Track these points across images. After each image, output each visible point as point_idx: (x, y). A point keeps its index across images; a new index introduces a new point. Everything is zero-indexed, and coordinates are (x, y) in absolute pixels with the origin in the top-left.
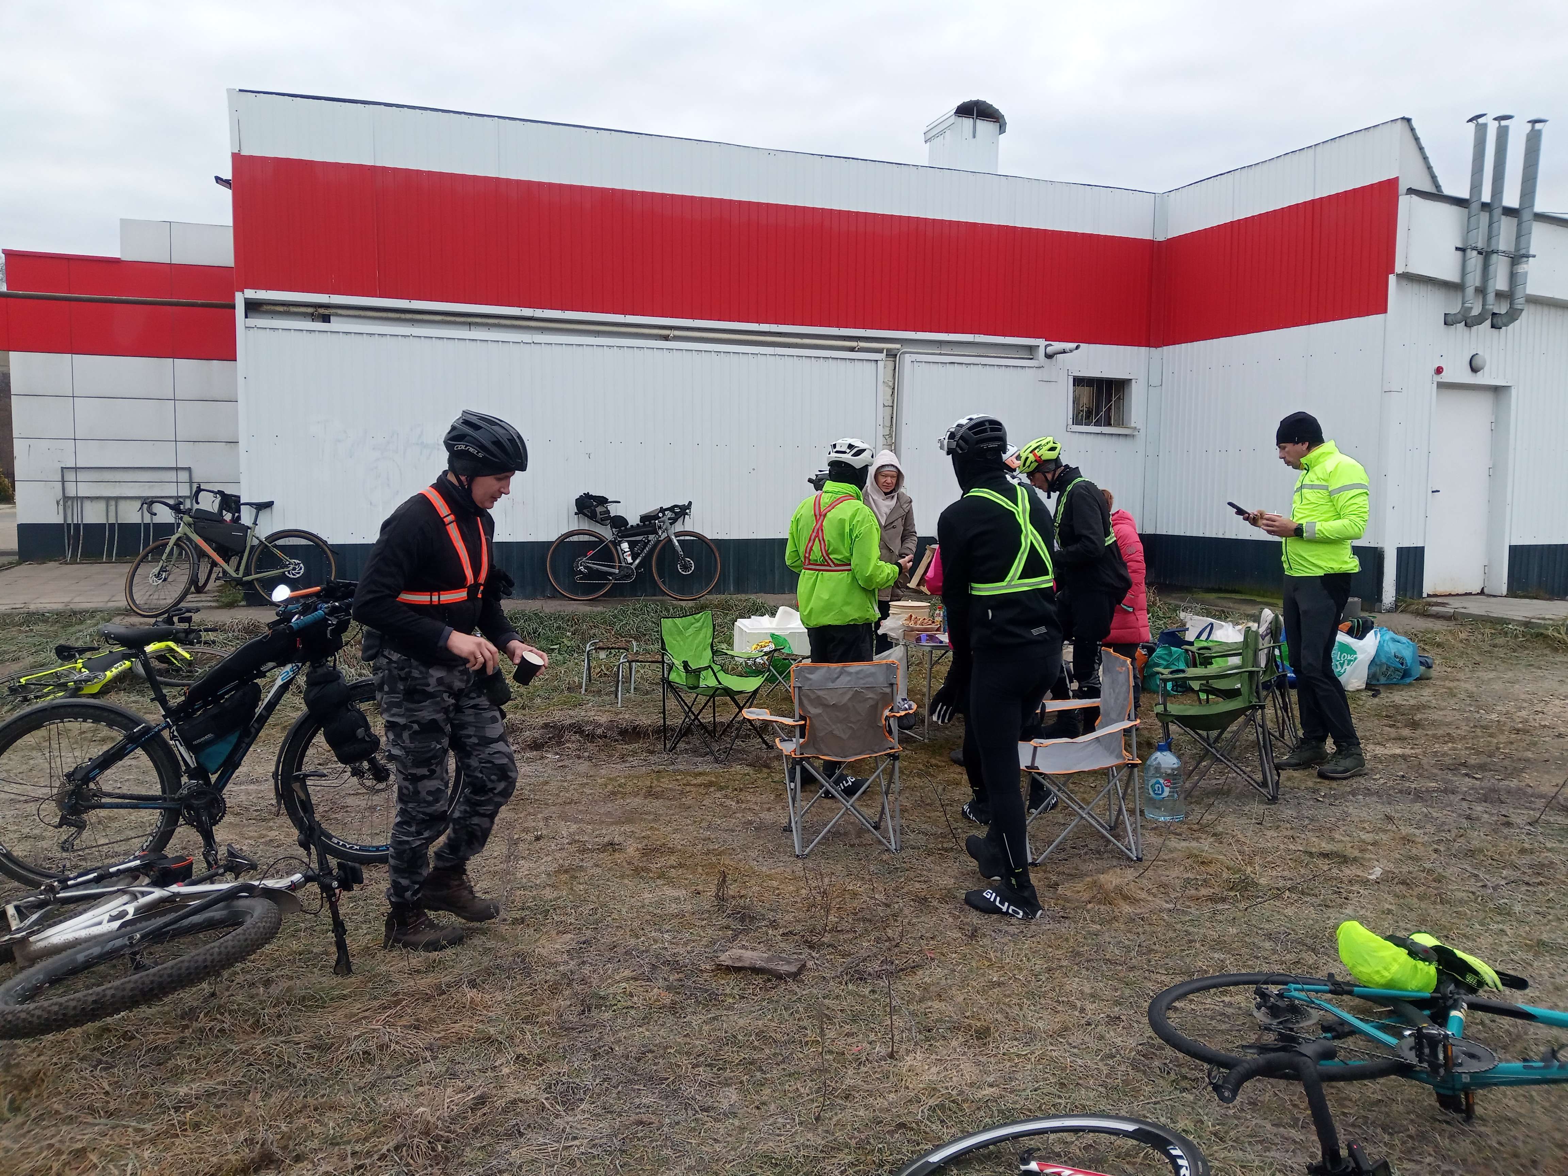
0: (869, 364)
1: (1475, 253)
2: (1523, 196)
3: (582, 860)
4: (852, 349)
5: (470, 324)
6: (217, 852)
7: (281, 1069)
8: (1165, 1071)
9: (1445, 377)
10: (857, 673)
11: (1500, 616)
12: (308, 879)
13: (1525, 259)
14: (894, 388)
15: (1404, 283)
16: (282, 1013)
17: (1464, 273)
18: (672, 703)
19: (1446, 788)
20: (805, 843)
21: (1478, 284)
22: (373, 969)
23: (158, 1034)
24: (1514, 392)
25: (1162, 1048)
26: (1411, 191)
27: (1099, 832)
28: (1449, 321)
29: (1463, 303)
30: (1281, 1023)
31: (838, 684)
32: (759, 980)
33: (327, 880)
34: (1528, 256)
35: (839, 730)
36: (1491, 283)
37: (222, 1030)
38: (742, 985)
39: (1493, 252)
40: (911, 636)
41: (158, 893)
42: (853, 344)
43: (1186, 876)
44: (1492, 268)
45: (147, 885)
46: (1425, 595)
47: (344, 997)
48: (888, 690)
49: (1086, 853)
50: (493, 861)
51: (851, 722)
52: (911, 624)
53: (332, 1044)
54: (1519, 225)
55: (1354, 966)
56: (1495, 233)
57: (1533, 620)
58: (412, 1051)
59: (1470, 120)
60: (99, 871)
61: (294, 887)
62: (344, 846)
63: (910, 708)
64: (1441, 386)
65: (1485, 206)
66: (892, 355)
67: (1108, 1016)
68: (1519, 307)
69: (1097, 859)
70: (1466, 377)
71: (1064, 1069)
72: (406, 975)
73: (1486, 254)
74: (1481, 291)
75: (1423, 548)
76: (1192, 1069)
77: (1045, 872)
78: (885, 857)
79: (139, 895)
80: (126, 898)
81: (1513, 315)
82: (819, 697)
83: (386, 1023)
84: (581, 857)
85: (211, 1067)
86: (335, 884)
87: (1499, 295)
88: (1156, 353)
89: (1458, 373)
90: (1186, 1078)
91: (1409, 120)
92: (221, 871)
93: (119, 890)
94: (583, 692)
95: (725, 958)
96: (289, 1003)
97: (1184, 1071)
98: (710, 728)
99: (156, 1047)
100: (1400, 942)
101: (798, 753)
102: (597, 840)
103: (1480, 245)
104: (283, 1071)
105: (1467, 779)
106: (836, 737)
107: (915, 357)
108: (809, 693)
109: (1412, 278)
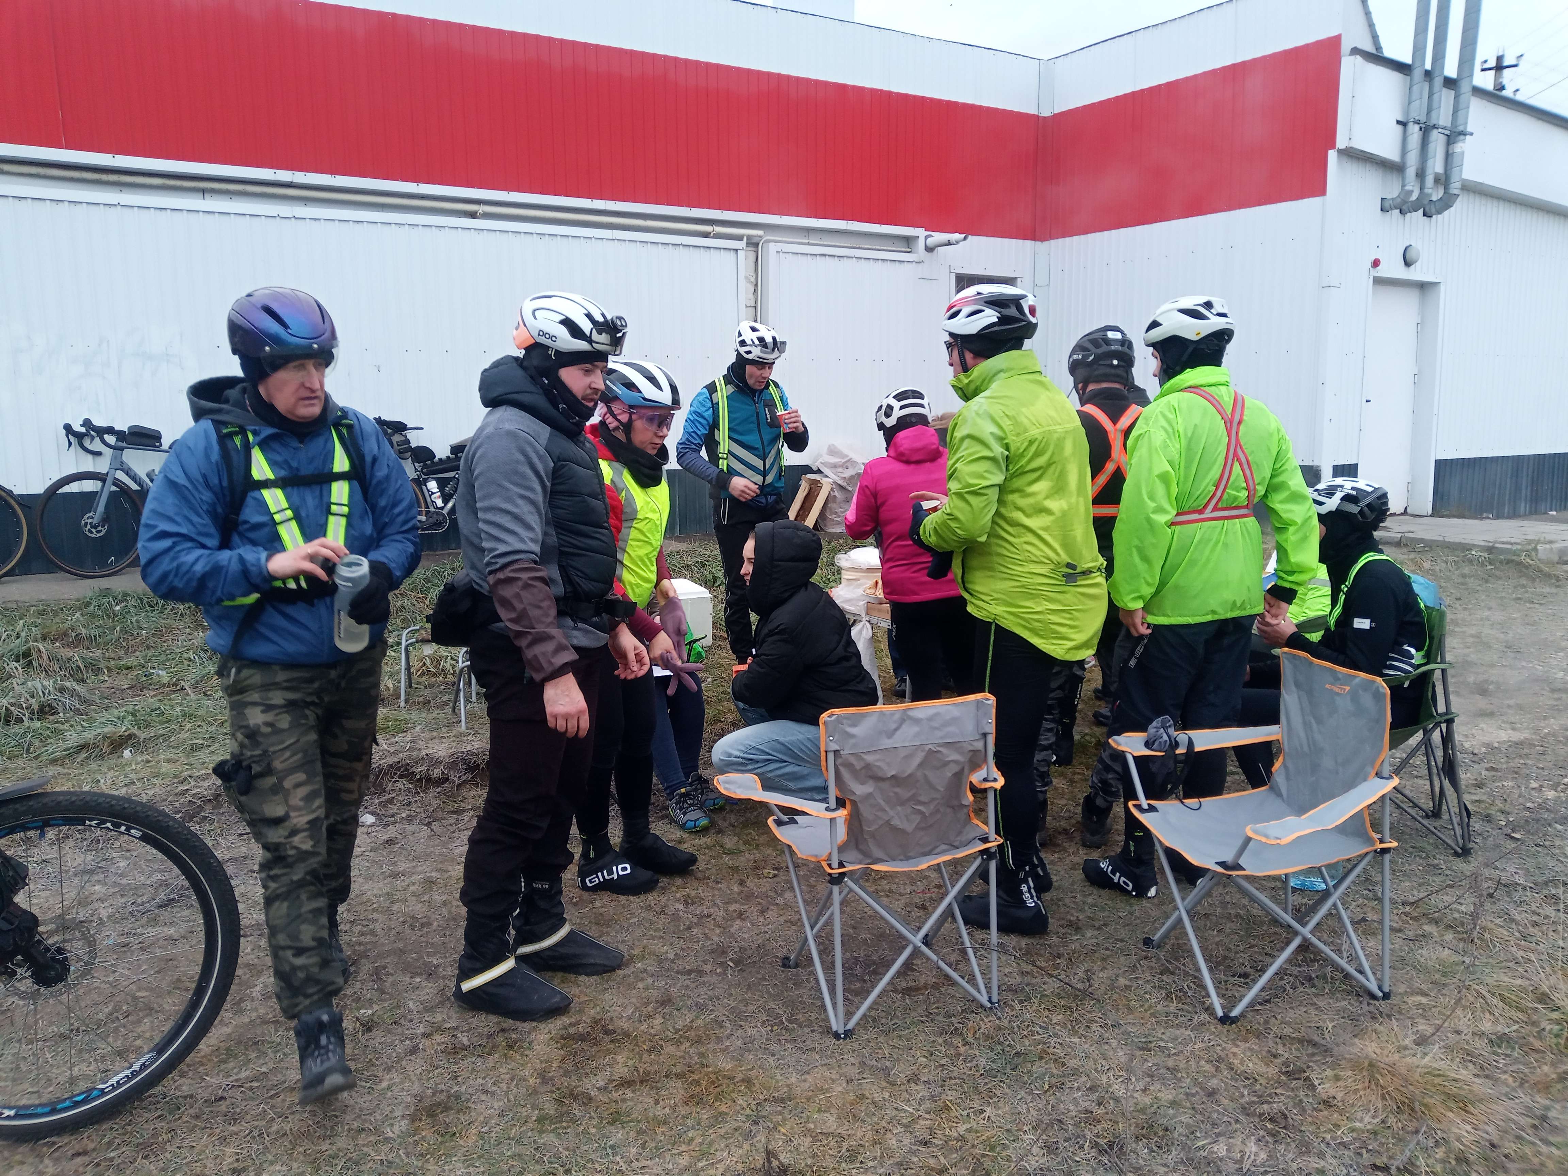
0: (727, 253)
1: (1415, 127)
2: (1462, 65)
4: (706, 235)
9: (1383, 271)
10: (930, 719)
13: (1462, 137)
14: (756, 285)
15: (1345, 159)
17: (1404, 152)
21: (1417, 164)
24: (1442, 287)
26: (1355, 51)
28: (1385, 207)
29: (1403, 186)
31: (898, 740)
34: (1463, 133)
35: (900, 818)
36: (1430, 163)
39: (1435, 127)
42: (708, 228)
44: (1430, 147)
48: (979, 745)
51: (922, 803)
54: (1457, 97)
56: (1435, 104)
64: (1379, 281)
65: (1426, 74)
66: (754, 244)
68: (1456, 192)
70: (1399, 272)
73: (1426, 130)
74: (1420, 173)
75: (1356, 465)
81: (1446, 203)
82: (868, 766)
87: (1435, 178)
88: (1041, 247)
89: (1392, 268)
94: (402, 704)
101: (835, 864)
103: (1420, 119)
106: (895, 830)
107: (780, 247)
108: (852, 760)
109: (1353, 155)
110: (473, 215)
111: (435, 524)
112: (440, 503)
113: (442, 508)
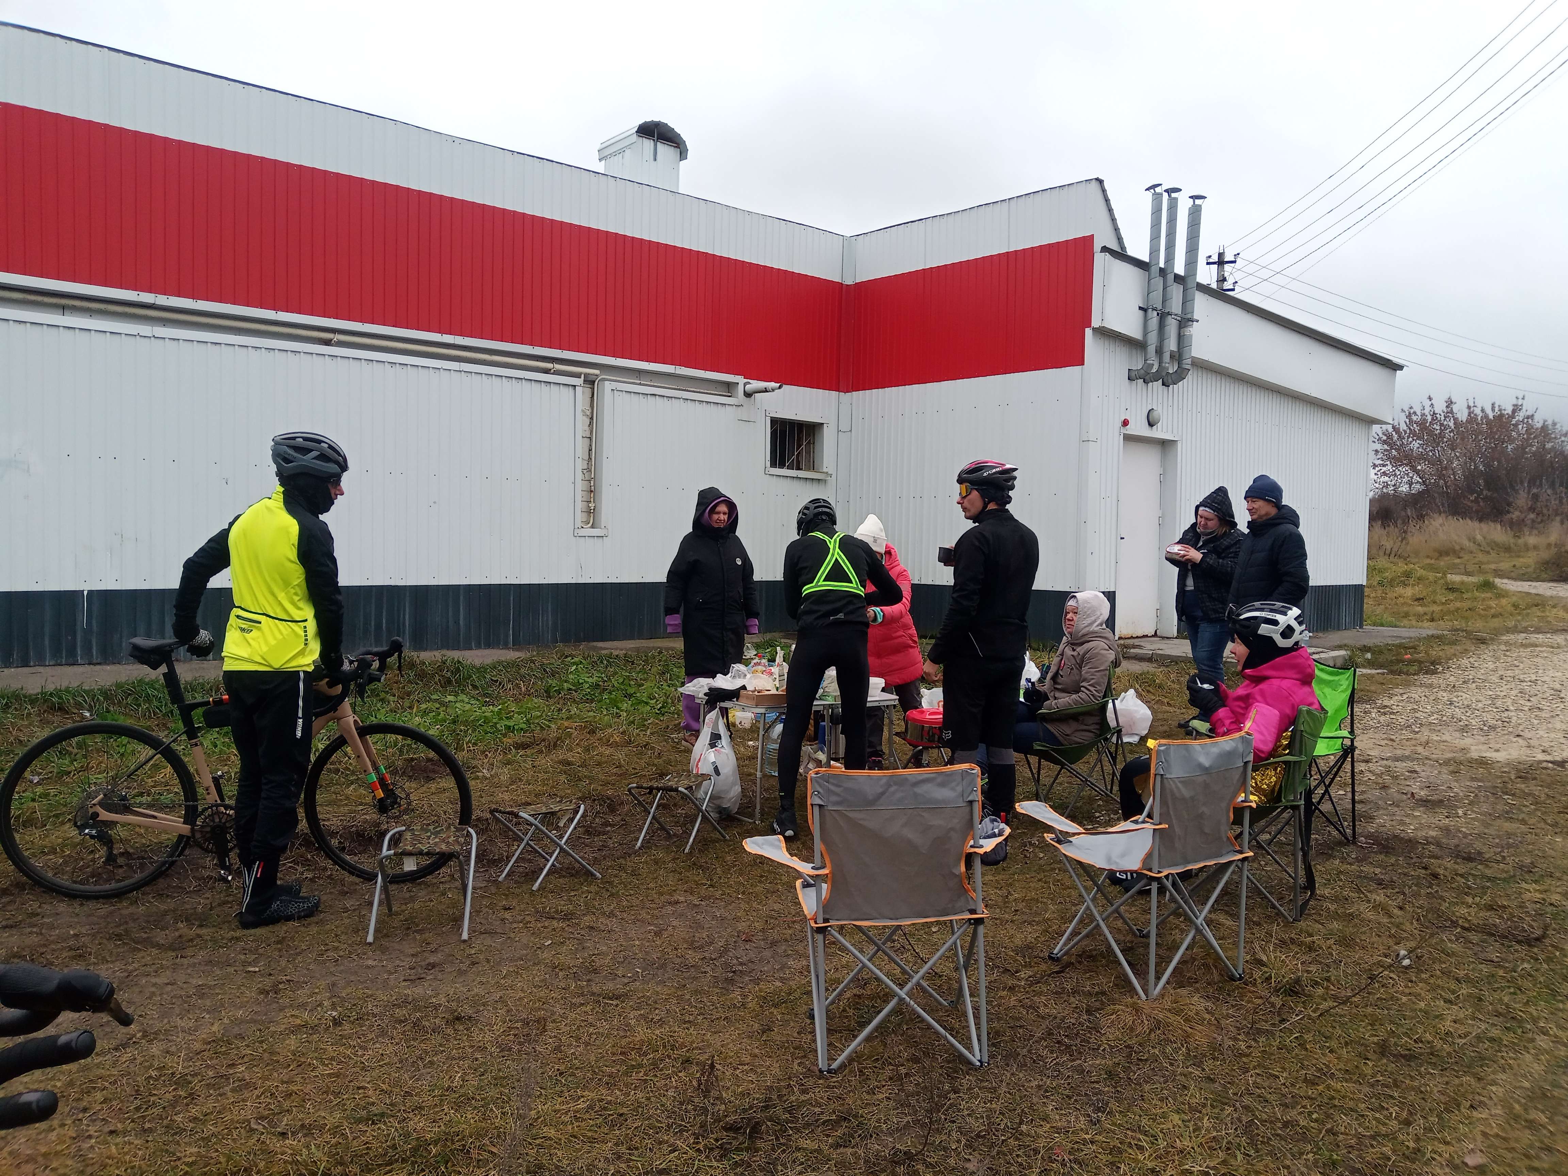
0: (566, 389)
1: (1153, 313)
2: (1187, 266)
4: (547, 371)
5: (64, 307)
9: (1131, 430)
13: (1191, 323)
14: (592, 418)
15: (1098, 336)
17: (1145, 332)
21: (1156, 343)
24: (1179, 446)
26: (1105, 249)
28: (1132, 376)
29: (1146, 360)
34: (1192, 321)
36: (1166, 342)
39: (1169, 314)
42: (549, 365)
44: (1166, 330)
54: (1185, 290)
56: (1168, 296)
59: (1149, 189)
64: (1128, 438)
65: (1161, 271)
66: (590, 382)
68: (1187, 367)
70: (1144, 431)
73: (1163, 316)
74: (1159, 350)
75: (1117, 593)
81: (1179, 376)
87: (1171, 355)
88: (845, 397)
89: (1138, 428)
91: (1101, 182)
103: (1157, 307)
107: (614, 385)
109: (1105, 333)
110: (327, 343)
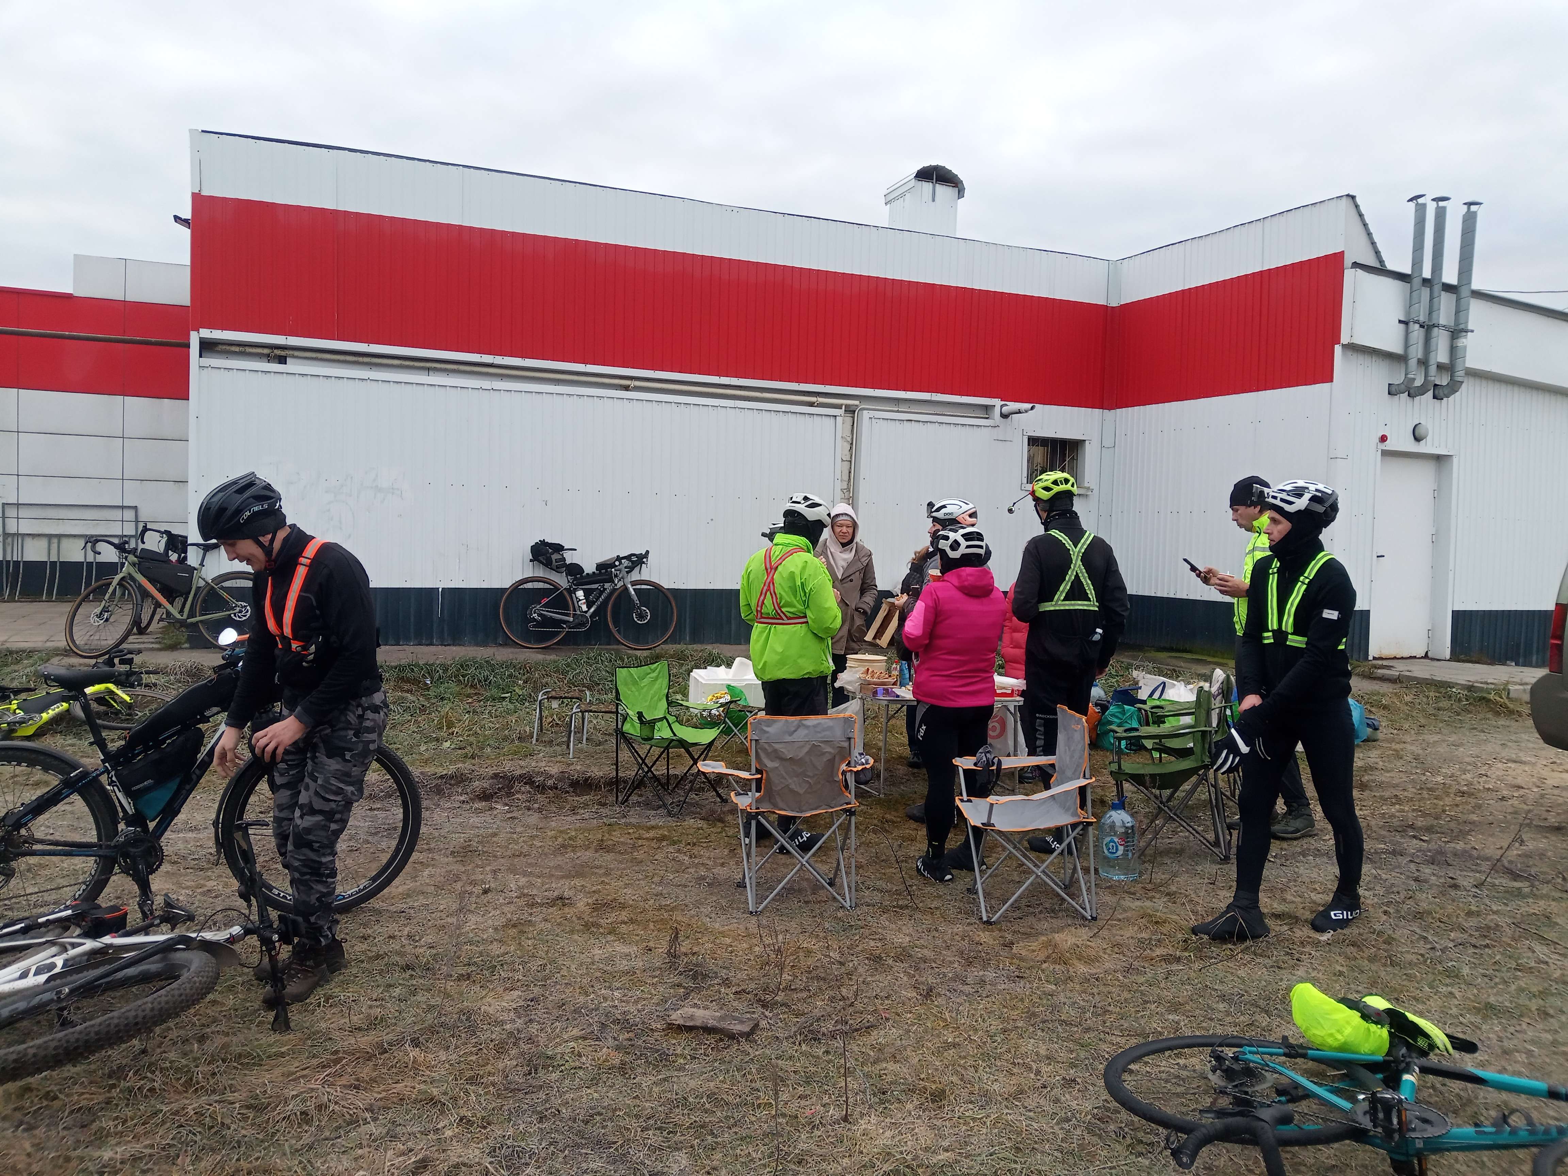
0: (828, 419)
1: (1417, 326)
2: (1460, 273)
3: (531, 914)
4: (811, 404)
5: (429, 369)
6: (153, 903)
7: (213, 1130)
8: (1120, 1135)
9: (1389, 445)
10: (815, 726)
11: (1444, 679)
12: (248, 932)
13: (1464, 334)
14: (852, 444)
15: (1349, 353)
16: (216, 1070)
17: (1407, 346)
18: (625, 755)
19: (1394, 850)
20: (760, 899)
21: (1420, 355)
22: (313, 1026)
23: (83, 1094)
24: (1455, 460)
25: (1118, 1112)
26: (1356, 265)
27: (1054, 890)
28: (1392, 391)
29: (1406, 374)
30: (1236, 1086)
31: (795, 737)
32: (711, 1040)
33: (267, 934)
34: (1466, 331)
35: (794, 784)
36: (1432, 355)
37: (152, 1090)
38: (694, 1045)
39: (1434, 326)
40: (868, 689)
41: (89, 944)
42: (812, 399)
43: (1139, 936)
44: (1433, 341)
45: (79, 936)
46: (1370, 658)
47: (282, 1055)
48: (846, 744)
49: (1041, 912)
50: (439, 914)
51: (809, 777)
52: (868, 678)
53: (269, 1104)
54: (1458, 300)
55: (1307, 1029)
56: (1435, 307)
57: (1476, 684)
58: (351, 1112)
59: (1411, 200)
60: (27, 922)
61: (232, 940)
62: (284, 897)
63: (867, 763)
64: (1385, 453)
65: (1425, 281)
66: (850, 411)
67: (1064, 1079)
68: (1459, 379)
69: (1051, 917)
70: (1410, 446)
71: (1019, 1133)
72: (347, 1033)
73: (1428, 328)
74: (1424, 363)
75: (1369, 611)
76: (1148, 1133)
77: (1000, 930)
78: (840, 914)
79: (69, 947)
80: (54, 950)
81: (1453, 387)
82: (775, 751)
83: (324, 1082)
84: (530, 911)
85: (140, 1129)
86: (276, 937)
87: (1440, 367)
88: (1108, 414)
89: (1402, 442)
90: (1142, 1142)
91: (1353, 198)
92: (157, 922)
93: (47, 942)
94: (534, 742)
95: (677, 1017)
96: (224, 1061)
97: (1140, 1135)
98: (664, 781)
99: (80, 1108)
100: (1353, 1005)
101: (754, 807)
102: (546, 893)
103: (1422, 319)
104: (216, 1133)
105: (1415, 841)
106: (792, 791)
107: (873, 413)
108: (766, 746)
109: (1354, 348)
110: (626, 388)
111: (580, 624)
112: (584, 608)
113: (586, 612)
